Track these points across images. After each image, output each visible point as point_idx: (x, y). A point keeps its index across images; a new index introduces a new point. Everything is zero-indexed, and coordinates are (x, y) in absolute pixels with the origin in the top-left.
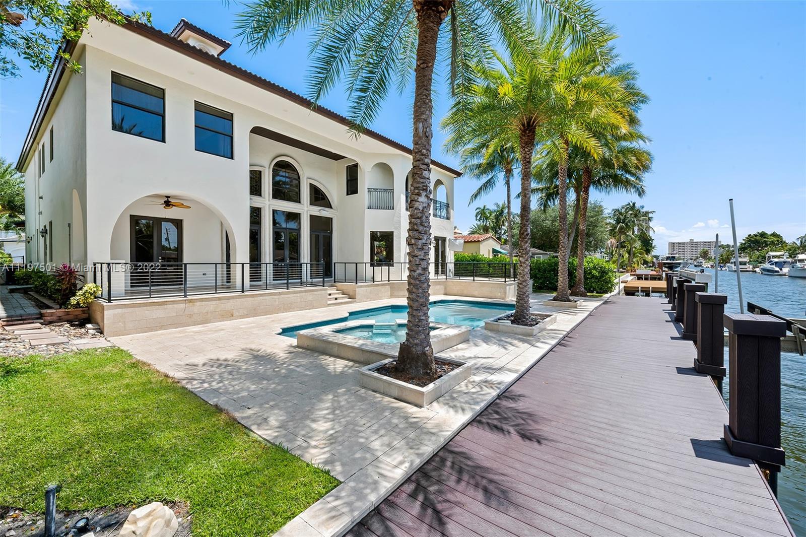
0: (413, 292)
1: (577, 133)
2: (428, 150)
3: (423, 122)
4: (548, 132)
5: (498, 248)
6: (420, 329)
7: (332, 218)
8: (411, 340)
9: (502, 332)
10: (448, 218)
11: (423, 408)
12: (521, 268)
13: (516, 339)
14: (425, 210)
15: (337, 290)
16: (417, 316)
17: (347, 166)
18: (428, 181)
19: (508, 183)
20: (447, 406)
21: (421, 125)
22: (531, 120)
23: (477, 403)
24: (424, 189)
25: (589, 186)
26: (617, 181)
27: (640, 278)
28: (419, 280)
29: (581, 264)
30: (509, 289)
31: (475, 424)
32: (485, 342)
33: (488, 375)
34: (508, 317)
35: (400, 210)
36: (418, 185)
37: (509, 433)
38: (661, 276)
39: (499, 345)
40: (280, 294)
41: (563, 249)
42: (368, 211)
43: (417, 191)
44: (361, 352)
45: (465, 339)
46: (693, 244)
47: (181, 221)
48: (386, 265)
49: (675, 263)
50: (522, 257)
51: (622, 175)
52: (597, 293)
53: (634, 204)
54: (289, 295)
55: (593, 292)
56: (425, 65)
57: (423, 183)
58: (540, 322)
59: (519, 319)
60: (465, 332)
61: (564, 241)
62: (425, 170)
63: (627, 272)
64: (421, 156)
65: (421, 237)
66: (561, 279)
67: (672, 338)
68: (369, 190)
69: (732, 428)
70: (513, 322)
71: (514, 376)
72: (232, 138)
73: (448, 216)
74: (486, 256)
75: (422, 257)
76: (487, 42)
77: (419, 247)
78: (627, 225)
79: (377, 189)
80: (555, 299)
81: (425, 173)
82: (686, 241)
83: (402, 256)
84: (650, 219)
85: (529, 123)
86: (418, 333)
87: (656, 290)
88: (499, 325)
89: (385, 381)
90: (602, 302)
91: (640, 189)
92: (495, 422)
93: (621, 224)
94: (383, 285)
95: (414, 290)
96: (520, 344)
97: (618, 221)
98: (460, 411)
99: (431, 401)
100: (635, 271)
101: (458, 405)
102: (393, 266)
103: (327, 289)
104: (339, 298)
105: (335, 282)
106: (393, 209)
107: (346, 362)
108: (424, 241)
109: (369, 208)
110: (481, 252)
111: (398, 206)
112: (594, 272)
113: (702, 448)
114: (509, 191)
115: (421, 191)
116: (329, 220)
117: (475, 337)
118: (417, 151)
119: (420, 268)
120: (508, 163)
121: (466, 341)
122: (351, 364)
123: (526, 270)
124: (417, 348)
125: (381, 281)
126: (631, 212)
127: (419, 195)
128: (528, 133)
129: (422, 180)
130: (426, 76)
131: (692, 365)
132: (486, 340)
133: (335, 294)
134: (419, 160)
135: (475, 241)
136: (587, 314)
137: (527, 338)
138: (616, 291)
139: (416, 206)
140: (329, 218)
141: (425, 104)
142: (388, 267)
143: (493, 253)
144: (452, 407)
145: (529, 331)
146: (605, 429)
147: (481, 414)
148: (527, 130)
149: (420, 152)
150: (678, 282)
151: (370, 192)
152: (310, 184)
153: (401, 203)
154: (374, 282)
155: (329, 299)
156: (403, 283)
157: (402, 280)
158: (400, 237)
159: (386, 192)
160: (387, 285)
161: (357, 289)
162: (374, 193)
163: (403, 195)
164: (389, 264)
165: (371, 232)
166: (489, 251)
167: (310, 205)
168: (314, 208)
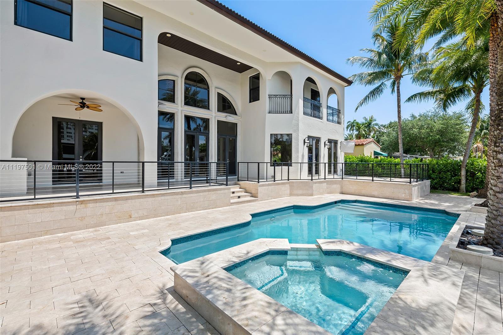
5: (378, 151)
7: (236, 124)
10: (339, 123)
15: (240, 189)
17: (250, 77)
35: (298, 114)
40: (182, 193)
42: (268, 115)
47: (101, 123)
48: (285, 165)
54: (191, 195)
68: (270, 96)
72: (141, 41)
73: (339, 120)
79: (277, 95)
83: (299, 156)
93: (485, 131)
94: (283, 184)
102: (291, 166)
103: (230, 189)
104: (242, 196)
105: (238, 180)
106: (291, 113)
109: (269, 113)
110: (364, 154)
111: (296, 111)
114: (399, 97)
116: (234, 125)
120: (399, 70)
125: (282, 180)
133: (238, 192)
142: (287, 167)
143: (374, 155)
151: (270, 98)
152: (218, 93)
153: (299, 106)
154: (274, 181)
155: (232, 198)
156: (302, 182)
157: (300, 180)
158: (298, 139)
159: (285, 98)
160: (287, 185)
161: (259, 188)
162: (274, 98)
163: (302, 99)
164: (288, 164)
165: (271, 134)
166: (371, 152)
167: (218, 111)
168: (221, 114)
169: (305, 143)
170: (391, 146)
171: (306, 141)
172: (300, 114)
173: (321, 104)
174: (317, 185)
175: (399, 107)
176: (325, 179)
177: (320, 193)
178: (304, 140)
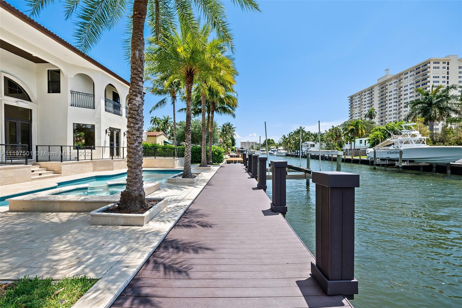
0: (132, 158)
1: (212, 82)
2: (142, 69)
3: (139, 51)
4: (199, 80)
5: (167, 140)
6: (137, 180)
7: (31, 110)
8: (130, 188)
9: (178, 183)
11: (143, 226)
12: (187, 148)
13: (186, 185)
14: (140, 106)
15: (39, 168)
16: (135, 172)
17: (49, 70)
18: (142, 88)
19: (173, 103)
20: (159, 222)
21: (137, 52)
22: (192, 70)
23: (176, 216)
24: (140, 93)
25: (214, 111)
26: (225, 110)
27: (231, 156)
28: (136, 150)
29: (210, 149)
30: (176, 162)
31: (176, 227)
32: (170, 189)
33: (177, 203)
34: (179, 176)
35: (100, 110)
36: (135, 90)
37: (195, 226)
38: (239, 156)
39: (178, 189)
41: (204, 140)
42: (70, 108)
43: (134, 93)
44: (85, 204)
45: (158, 188)
46: (249, 143)
48: (88, 148)
49: (243, 151)
50: (187, 142)
51: (227, 107)
52: (217, 163)
53: (229, 123)
55: (215, 163)
56: (140, 16)
57: (139, 89)
58: (196, 176)
59: (186, 176)
60: (158, 184)
61: (204, 136)
62: (140, 81)
63: (227, 154)
64: (137, 72)
65: (138, 122)
66: (203, 156)
67: (248, 178)
68: (72, 92)
69: (273, 203)
70: (183, 177)
71: (190, 202)
74: (160, 144)
75: (138, 135)
76: (173, 19)
77: (136, 129)
78: (226, 132)
79: (80, 93)
80: (200, 166)
81: (140, 83)
82: (246, 142)
83: (102, 142)
84: (234, 130)
85: (190, 71)
86: (136, 183)
87: (239, 162)
88: (176, 179)
89: (113, 216)
90: (220, 167)
91: (234, 115)
92: (187, 224)
94: (86, 162)
95: (133, 156)
96: (189, 187)
97: (223, 131)
98: (167, 222)
99: (148, 221)
100: (229, 154)
101: (165, 219)
102: (94, 149)
103: (30, 167)
104: (43, 173)
105: (37, 161)
106: (94, 108)
107: (70, 214)
108: (139, 125)
109: (71, 106)
110: (157, 142)
111: (99, 108)
112: (216, 153)
113: (265, 213)
114: (174, 108)
115: (138, 94)
116: (28, 111)
117: (163, 187)
118: (134, 68)
119: (137, 142)
120: (174, 92)
121: (159, 189)
122: (75, 214)
123: (189, 149)
124: (135, 193)
126: (228, 127)
127: (136, 96)
128: (190, 77)
129: (138, 87)
130: (141, 23)
131: (257, 186)
132: (170, 188)
133: (38, 170)
134: (136, 74)
135: (153, 136)
136: (215, 172)
137: (191, 184)
138: (224, 162)
139: (134, 103)
140: (28, 109)
141: (140, 40)
142: (90, 150)
143: (164, 143)
144: (162, 222)
145: (192, 181)
146: (233, 215)
147: (178, 222)
148: (189, 75)
149: (137, 69)
150: (249, 155)
151: (73, 94)
152: (4, 76)
153: (101, 105)
154: (78, 161)
155: (33, 175)
156: (104, 161)
157: (102, 159)
158: (101, 129)
159: (88, 96)
160: (90, 163)
161: (62, 166)
162: (77, 95)
163: (103, 100)
164: (91, 148)
165: (73, 123)
166: (162, 141)
167: (4, 95)
168: (9, 98)
169: (107, 133)
170: (180, 137)
171: (108, 131)
172: (102, 110)
173: (121, 105)
174: (117, 162)
175: (174, 114)
176: (123, 158)
177: (119, 168)
178: (106, 130)
